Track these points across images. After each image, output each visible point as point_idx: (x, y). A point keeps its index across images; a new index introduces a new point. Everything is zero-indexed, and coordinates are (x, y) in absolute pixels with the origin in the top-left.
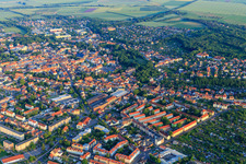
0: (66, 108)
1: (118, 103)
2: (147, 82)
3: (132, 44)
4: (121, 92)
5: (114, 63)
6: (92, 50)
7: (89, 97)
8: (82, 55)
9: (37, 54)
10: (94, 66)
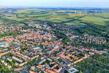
0: (38, 52)
1: (56, 51)
2: (66, 44)
3: (62, 30)
4: (57, 47)
5: (55, 37)
6: (48, 32)
7: (46, 48)
8: (44, 34)
9: (29, 33)
10: (48, 37)
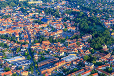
0: (17, 69)
1: (66, 67)
2: (100, 49)
3: (96, 12)
4: (73, 57)
5: (74, 29)
6: (57, 16)
7: (41, 59)
9: (6, 17)
10: (55, 30)
